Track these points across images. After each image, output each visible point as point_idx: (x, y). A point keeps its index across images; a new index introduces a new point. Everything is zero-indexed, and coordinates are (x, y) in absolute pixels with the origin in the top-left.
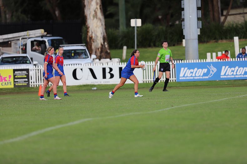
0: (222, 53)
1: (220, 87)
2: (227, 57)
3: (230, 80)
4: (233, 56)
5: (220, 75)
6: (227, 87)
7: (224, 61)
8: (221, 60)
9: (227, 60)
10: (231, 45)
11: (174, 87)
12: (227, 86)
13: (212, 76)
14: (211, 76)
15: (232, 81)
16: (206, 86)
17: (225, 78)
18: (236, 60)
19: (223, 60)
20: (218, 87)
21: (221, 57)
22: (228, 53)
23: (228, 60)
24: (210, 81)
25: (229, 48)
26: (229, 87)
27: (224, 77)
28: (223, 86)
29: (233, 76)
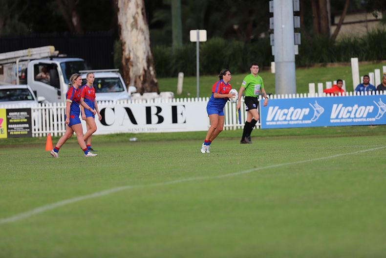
0: (333, 83)
1: (330, 137)
2: (340, 90)
3: (345, 126)
4: (350, 88)
5: (330, 119)
6: (340, 136)
8: (330, 94)
9: (340, 94)
10: (347, 72)
11: (256, 137)
12: (340, 135)
13: (316, 121)
14: (315, 120)
15: (349, 127)
16: (308, 135)
17: (337, 123)
18: (355, 94)
19: (334, 95)
20: (326, 137)
21: (330, 90)
22: (342, 83)
23: (342, 95)
24: (314, 128)
25: (344, 76)
26: (344, 136)
27: (335, 121)
28: (335, 135)
29: (350, 120)
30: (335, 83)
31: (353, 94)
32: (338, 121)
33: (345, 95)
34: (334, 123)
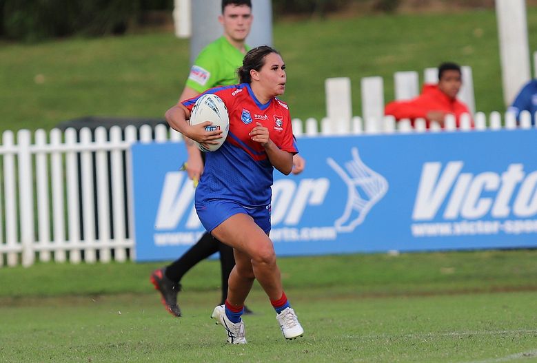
0: (421, 77)
1: (409, 294)
2: (452, 104)
3: (473, 251)
4: (490, 99)
5: (410, 221)
6: (451, 293)
7: (435, 128)
8: (413, 124)
9: (450, 121)
10: (479, 32)
11: (116, 293)
12: (452, 286)
13: (358, 228)
14: (350, 228)
15: (485, 255)
16: (320, 286)
17: (439, 238)
18: (511, 123)
19: (428, 126)
20: (395, 294)
21: (413, 104)
22: (459, 79)
23: (458, 125)
24: (346, 258)
25: (468, 50)
26: (466, 292)
27: (432, 230)
28: (430, 287)
29: (490, 228)
30: (432, 76)
31: (503, 122)
32: (444, 229)
33: (473, 125)
34: (426, 238)
